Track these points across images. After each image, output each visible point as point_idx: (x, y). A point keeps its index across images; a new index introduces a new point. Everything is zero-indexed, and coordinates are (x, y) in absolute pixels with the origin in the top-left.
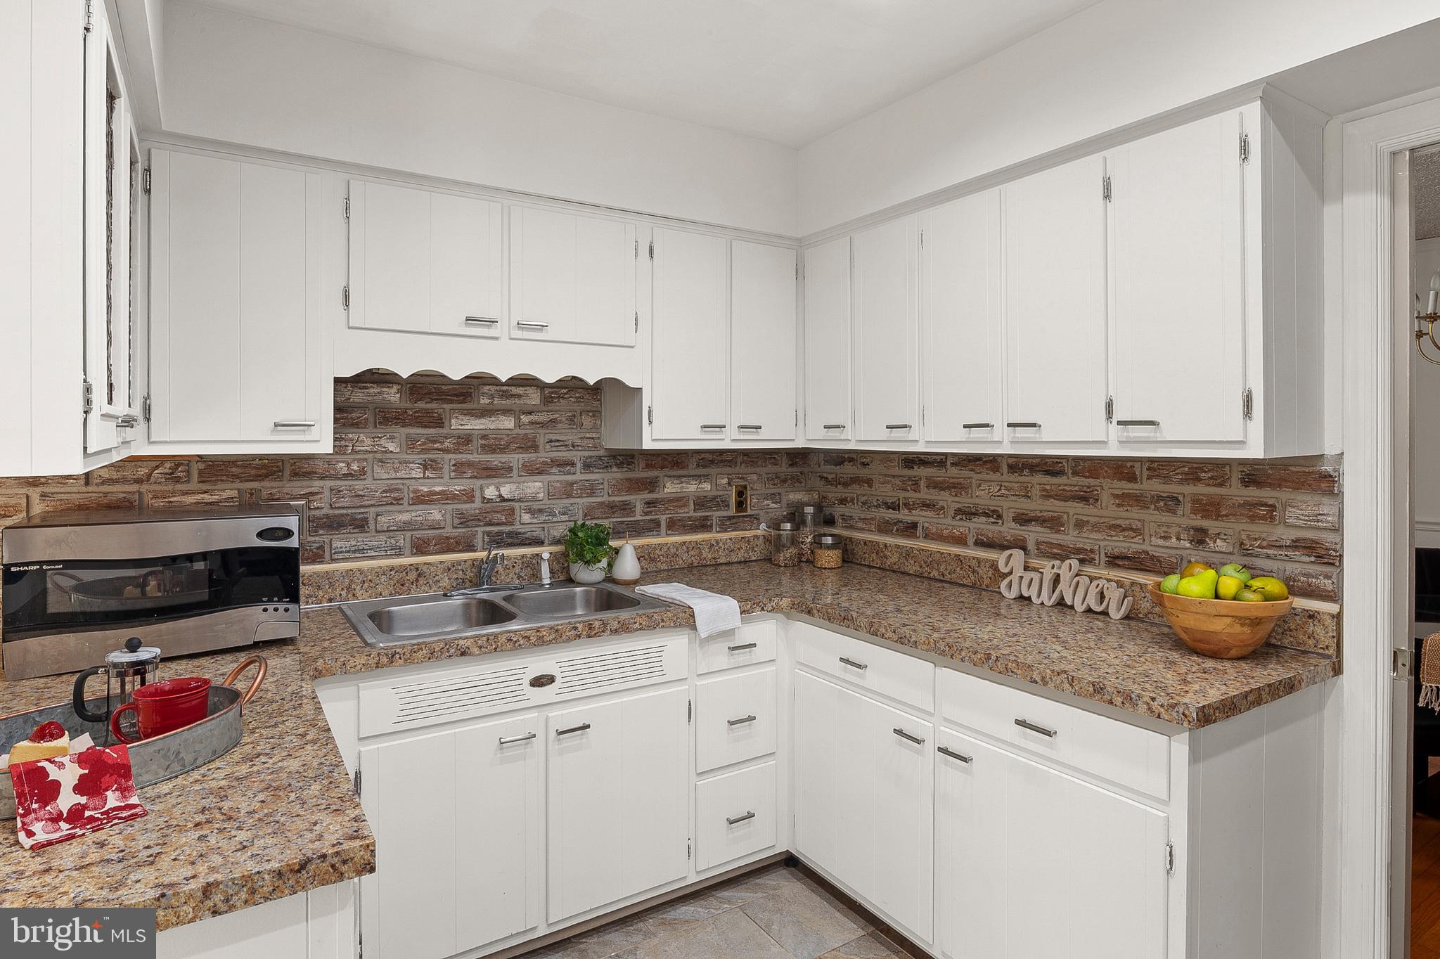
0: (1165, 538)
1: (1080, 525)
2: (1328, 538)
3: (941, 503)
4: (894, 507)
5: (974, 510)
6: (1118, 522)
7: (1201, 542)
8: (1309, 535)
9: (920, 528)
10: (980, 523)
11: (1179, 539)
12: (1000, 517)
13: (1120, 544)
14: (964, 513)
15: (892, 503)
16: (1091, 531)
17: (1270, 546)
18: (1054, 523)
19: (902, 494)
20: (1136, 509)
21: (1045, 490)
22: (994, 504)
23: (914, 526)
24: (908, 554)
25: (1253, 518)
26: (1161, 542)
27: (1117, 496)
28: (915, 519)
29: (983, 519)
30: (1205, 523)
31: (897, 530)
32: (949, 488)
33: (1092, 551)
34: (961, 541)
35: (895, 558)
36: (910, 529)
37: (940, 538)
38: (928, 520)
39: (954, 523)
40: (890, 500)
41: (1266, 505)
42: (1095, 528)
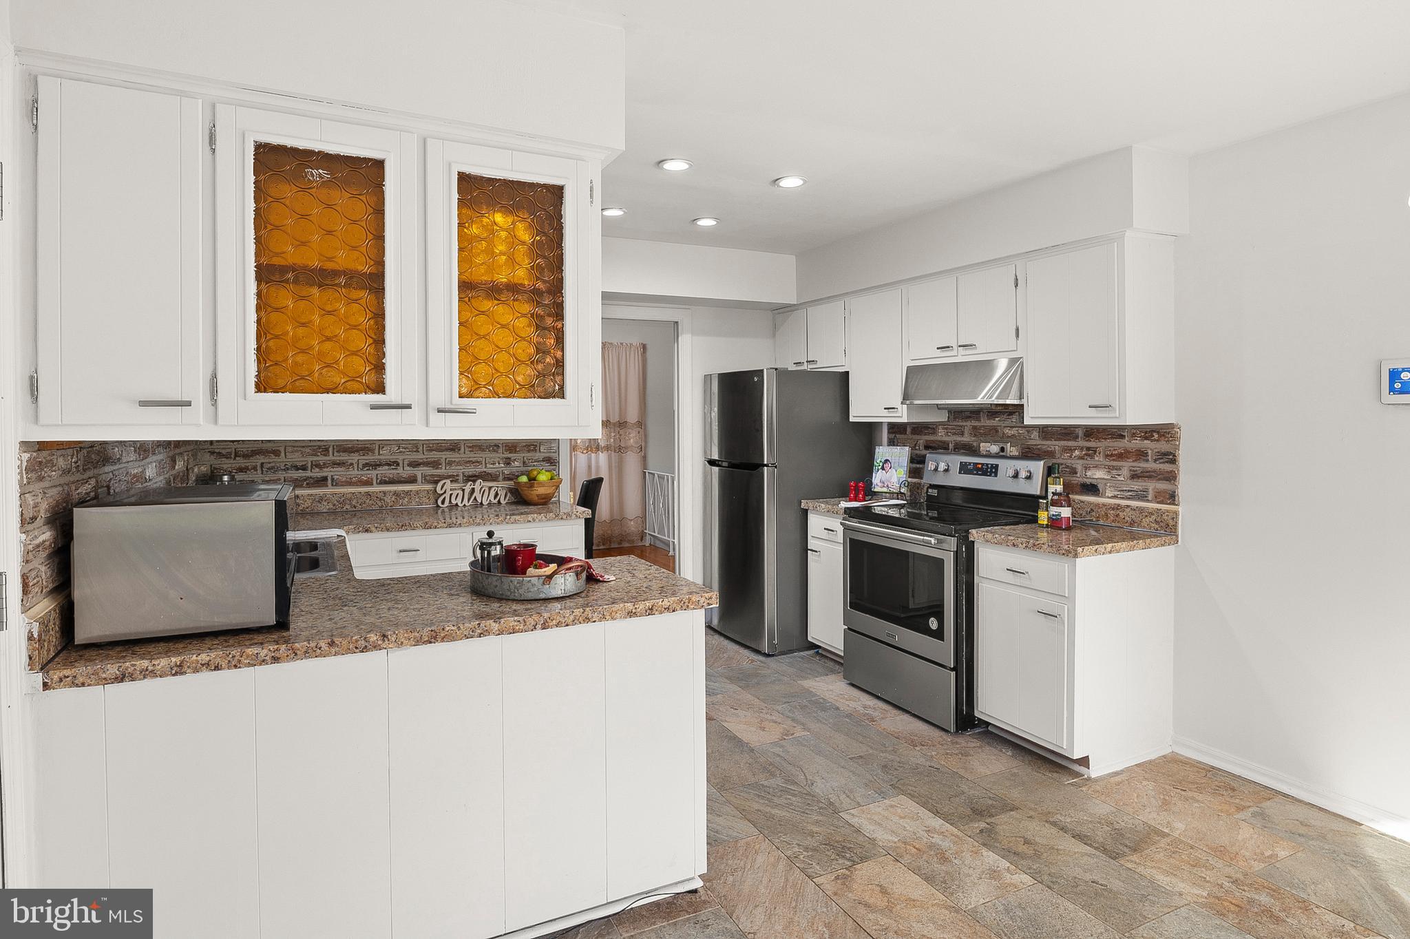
0: (493, 464)
1: (450, 463)
2: (554, 455)
3: (350, 461)
4: (304, 468)
5: (378, 463)
6: (471, 459)
7: (509, 464)
8: (547, 455)
9: (329, 481)
10: (384, 471)
11: (499, 464)
12: (398, 465)
13: (471, 470)
14: (371, 465)
15: (302, 465)
16: (456, 466)
17: (535, 462)
18: (435, 464)
19: (310, 459)
20: (479, 452)
21: (429, 447)
22: (393, 458)
23: (325, 479)
24: (321, 499)
25: (529, 451)
26: (492, 466)
27: (470, 447)
28: (325, 474)
29: (387, 467)
30: (510, 455)
31: (307, 484)
32: (357, 451)
33: (457, 476)
34: (368, 483)
35: (309, 503)
36: (322, 482)
37: (349, 483)
38: (336, 473)
39: (362, 473)
40: (299, 464)
41: (533, 445)
42: (459, 463)
